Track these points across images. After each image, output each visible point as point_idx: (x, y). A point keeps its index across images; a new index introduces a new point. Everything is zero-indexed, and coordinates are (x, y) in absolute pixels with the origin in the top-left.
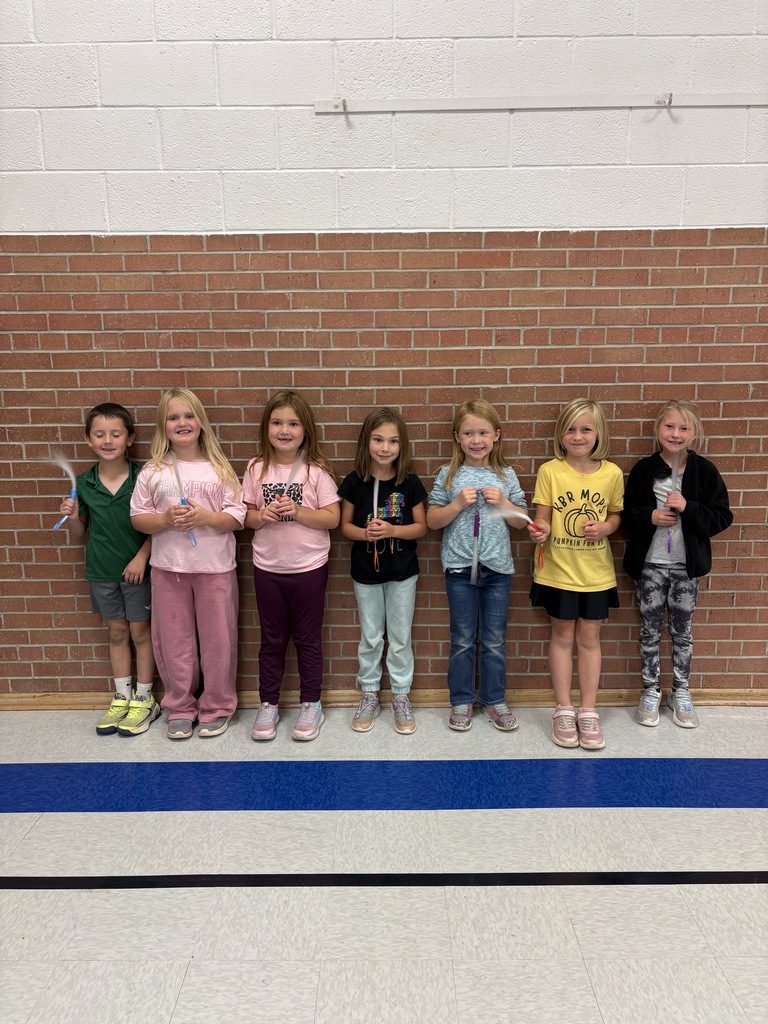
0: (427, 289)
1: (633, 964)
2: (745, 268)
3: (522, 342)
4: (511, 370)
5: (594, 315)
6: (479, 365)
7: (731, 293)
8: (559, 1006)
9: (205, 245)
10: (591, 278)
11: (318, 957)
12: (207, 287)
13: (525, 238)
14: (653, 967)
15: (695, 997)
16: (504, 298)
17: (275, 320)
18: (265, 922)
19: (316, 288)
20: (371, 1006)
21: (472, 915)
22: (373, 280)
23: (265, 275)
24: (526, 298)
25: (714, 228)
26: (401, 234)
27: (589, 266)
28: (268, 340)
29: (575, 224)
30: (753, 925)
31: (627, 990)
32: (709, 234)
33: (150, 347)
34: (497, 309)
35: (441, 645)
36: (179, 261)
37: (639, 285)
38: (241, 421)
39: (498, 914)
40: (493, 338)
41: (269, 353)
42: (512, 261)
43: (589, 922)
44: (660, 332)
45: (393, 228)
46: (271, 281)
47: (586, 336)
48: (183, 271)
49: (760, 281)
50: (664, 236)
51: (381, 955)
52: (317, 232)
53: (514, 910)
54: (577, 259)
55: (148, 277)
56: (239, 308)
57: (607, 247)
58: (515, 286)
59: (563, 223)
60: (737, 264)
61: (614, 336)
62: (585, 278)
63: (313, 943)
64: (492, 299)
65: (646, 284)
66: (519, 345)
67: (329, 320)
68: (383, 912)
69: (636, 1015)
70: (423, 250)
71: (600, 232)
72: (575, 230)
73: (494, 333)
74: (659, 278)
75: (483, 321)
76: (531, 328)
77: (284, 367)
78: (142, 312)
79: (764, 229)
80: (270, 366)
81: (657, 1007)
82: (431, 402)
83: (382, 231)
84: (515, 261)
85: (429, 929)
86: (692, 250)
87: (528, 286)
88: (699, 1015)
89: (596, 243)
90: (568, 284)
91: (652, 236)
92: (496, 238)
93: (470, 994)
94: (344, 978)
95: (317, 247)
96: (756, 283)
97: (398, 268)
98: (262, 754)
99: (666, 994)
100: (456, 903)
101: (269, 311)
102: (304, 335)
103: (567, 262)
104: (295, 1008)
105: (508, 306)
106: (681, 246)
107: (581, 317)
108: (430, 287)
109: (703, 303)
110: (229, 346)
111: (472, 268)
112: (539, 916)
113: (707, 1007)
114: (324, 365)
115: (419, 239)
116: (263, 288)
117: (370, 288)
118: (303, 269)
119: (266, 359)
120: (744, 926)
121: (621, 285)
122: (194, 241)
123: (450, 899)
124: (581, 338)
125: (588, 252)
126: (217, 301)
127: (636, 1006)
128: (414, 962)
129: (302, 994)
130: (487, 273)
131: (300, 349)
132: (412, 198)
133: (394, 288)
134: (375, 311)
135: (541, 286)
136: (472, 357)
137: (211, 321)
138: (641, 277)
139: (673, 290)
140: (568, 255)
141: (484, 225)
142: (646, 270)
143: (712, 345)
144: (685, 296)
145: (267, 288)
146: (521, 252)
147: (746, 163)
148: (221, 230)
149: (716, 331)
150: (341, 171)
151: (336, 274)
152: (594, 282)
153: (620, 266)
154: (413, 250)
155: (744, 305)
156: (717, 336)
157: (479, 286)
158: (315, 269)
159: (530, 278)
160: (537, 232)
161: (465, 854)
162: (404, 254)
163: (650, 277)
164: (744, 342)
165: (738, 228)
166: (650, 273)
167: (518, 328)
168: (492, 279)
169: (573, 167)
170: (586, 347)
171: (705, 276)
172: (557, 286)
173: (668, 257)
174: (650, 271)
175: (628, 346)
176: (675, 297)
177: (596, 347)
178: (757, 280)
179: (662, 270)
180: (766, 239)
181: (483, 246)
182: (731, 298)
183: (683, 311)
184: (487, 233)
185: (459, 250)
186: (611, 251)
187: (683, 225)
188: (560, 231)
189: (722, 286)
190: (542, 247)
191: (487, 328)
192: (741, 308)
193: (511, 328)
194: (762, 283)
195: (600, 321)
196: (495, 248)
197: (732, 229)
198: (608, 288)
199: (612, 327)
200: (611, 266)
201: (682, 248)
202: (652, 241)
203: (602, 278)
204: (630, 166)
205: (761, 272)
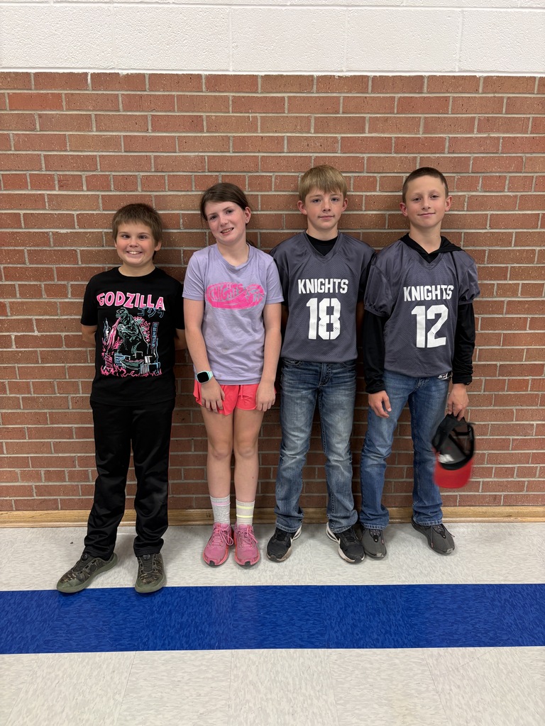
2: (297, 117)
3: (85, 188)
4: (78, 215)
5: (153, 161)
6: (45, 209)
7: (286, 142)
10: (146, 123)
13: (75, 80)
16: (61, 142)
24: (83, 143)
25: (263, 74)
27: (143, 111)
29: (125, 65)
32: (259, 80)
34: (55, 153)
35: (43, 473)
37: (195, 132)
40: (56, 182)
42: (64, 103)
47: (147, 182)
49: (312, 131)
50: (217, 81)
54: (132, 103)
57: (159, 91)
58: (71, 130)
59: (113, 65)
60: (289, 113)
61: (175, 183)
62: (140, 123)
64: (50, 143)
65: (202, 131)
66: (83, 190)
71: (151, 75)
72: (125, 72)
73: (56, 178)
74: (214, 126)
75: (44, 165)
76: (92, 173)
79: (312, 76)
84: (68, 103)
86: (244, 97)
87: (84, 131)
89: (147, 87)
90: (125, 130)
91: (204, 81)
92: (46, 79)
96: (309, 132)
103: (121, 106)
105: (66, 151)
106: (233, 92)
107: (140, 163)
109: (259, 152)
111: (24, 110)
121: (177, 131)
124: (143, 185)
125: (141, 96)
130: (40, 116)
135: (97, 131)
136: (37, 201)
138: (196, 124)
139: (228, 138)
140: (120, 99)
141: (31, 65)
142: (201, 116)
143: (270, 193)
144: (241, 144)
146: (72, 94)
147: (291, 5)
149: (273, 179)
152: (150, 128)
153: (174, 111)
155: (299, 155)
156: (275, 184)
157: (34, 129)
159: (84, 122)
160: (86, 74)
163: (205, 123)
165: (287, 76)
166: (205, 119)
167: (79, 173)
168: (46, 122)
169: (115, 5)
170: (149, 193)
171: (259, 124)
172: (112, 131)
173: (220, 104)
174: (204, 117)
175: (190, 193)
176: (231, 144)
177: (157, 193)
178: (310, 130)
179: (216, 116)
180: (315, 86)
181: (33, 87)
182: (286, 147)
183: (240, 159)
184: (36, 74)
185: (9, 91)
186: (163, 95)
187: (233, 71)
188: (110, 74)
189: (276, 135)
190: (93, 90)
191: (48, 173)
192: (296, 157)
193: (72, 173)
194: (315, 133)
195: (160, 167)
196: (46, 89)
197: (281, 76)
198: (165, 134)
199: (171, 174)
200: (165, 111)
201: (234, 94)
202: (204, 86)
203: (158, 124)
204: (174, 6)
205: (313, 121)
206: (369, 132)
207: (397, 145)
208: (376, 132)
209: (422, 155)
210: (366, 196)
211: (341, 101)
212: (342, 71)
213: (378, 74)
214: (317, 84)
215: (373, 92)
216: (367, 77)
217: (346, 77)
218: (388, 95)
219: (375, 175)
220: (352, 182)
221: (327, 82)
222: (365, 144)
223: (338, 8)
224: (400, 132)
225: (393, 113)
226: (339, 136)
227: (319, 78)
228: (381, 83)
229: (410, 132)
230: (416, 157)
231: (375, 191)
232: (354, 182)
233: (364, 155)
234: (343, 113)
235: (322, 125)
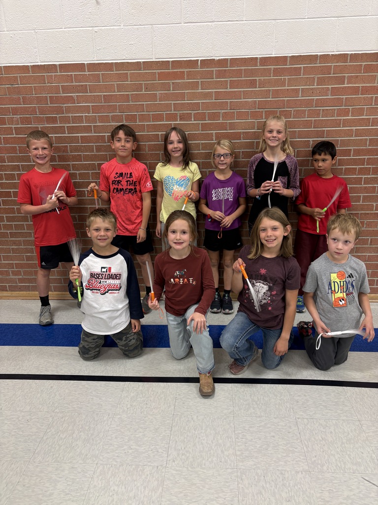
0: (143, 92)
1: (195, 417)
2: (307, 77)
3: (193, 120)
5: (229, 104)
7: (300, 91)
8: (153, 435)
9: (31, 70)
10: (227, 84)
11: (56, 411)
12: (34, 93)
13: (192, 63)
14: (203, 419)
15: (216, 433)
16: (182, 96)
17: (68, 110)
18: (39, 395)
19: (88, 93)
20: (70, 432)
21: (132, 395)
22: (116, 88)
23: (61, 86)
24: (194, 96)
25: (291, 55)
26: (128, 62)
27: (226, 78)
28: (65, 120)
29: (218, 55)
30: (258, 403)
31: (186, 428)
32: (288, 59)
33: (9, 124)
34: (179, 102)
36: (19, 79)
37: (252, 88)
38: (56, 162)
39: (144, 395)
40: (178, 117)
41: (67, 127)
42: (186, 76)
43: (183, 399)
44: (264, 113)
45: (124, 59)
46: (65, 90)
47: (225, 116)
48: (21, 84)
49: (316, 84)
50: (265, 61)
51: (84, 411)
52: (86, 63)
53: (152, 393)
54: (220, 74)
55: (4, 88)
56: (50, 104)
57: (235, 67)
58: (188, 90)
59: (212, 55)
60: (303, 75)
61: (240, 116)
62: (224, 85)
63: (56, 405)
64: (177, 97)
65: (256, 87)
66: (192, 121)
67: (95, 109)
68: (93, 392)
69: (185, 440)
70: (140, 71)
71: (231, 59)
72: (218, 58)
73: (178, 115)
74: (262, 84)
75: (173, 108)
76: (197, 112)
77: (75, 134)
78: (3, 106)
79: (317, 55)
80: (68, 134)
81: (196, 437)
82: (149, 151)
83: (119, 61)
84: (187, 76)
85: (110, 400)
86: (279, 68)
87: (195, 90)
88: (214, 441)
89: (229, 65)
90: (215, 88)
91: (258, 61)
92: (177, 64)
93: (115, 428)
94: (63, 420)
95: (87, 71)
97: (128, 81)
98: (69, 321)
99: (203, 431)
100: (128, 389)
101: (66, 105)
102: (84, 117)
103: (214, 76)
104: (37, 432)
105: (184, 100)
107: (222, 106)
108: (145, 91)
109: (286, 97)
110: (48, 124)
111: (165, 80)
112: (162, 396)
113: (219, 438)
114: (95, 132)
115: (137, 65)
116: (61, 93)
117: (115, 92)
118: (80, 82)
119: (66, 130)
120: (254, 403)
121: (243, 88)
122: (25, 69)
123: (126, 388)
124: (223, 117)
125: (225, 70)
126: (39, 100)
127: (187, 436)
128: (97, 414)
129: (42, 426)
130: (173, 83)
131: (82, 125)
132: (132, 43)
133: (127, 92)
134: (118, 104)
135: (201, 89)
137: (37, 110)
138: (253, 84)
139: (270, 90)
140: (214, 72)
141: (171, 57)
142: (256, 79)
143: (290, 119)
144: (276, 93)
145: (63, 93)
146: (190, 71)
147: (308, 18)
148: (38, 62)
149: (292, 112)
150: (95, 28)
151: (97, 85)
152: (229, 87)
153: (242, 78)
154: (135, 72)
155: (307, 98)
156: (293, 115)
157: (170, 90)
158: (86, 82)
159: (195, 85)
160: (198, 60)
161: (142, 368)
162: (131, 73)
163: (258, 83)
164: (307, 118)
165: (304, 55)
166: (258, 81)
167: (190, 112)
168: (176, 87)
169: (216, 23)
170: (226, 121)
171: (287, 82)
172: (209, 89)
173: (267, 72)
174: (258, 80)
175: (247, 121)
176: (271, 94)
177: (231, 121)
178: (314, 84)
179: (264, 79)
180: (318, 60)
181: (170, 68)
182: (300, 94)
183: (275, 101)
184: (173, 61)
185: (158, 71)
186: (237, 69)
187: (275, 54)
188: (210, 59)
189: (296, 88)
190: (201, 68)
191: (175, 112)
192: (306, 99)
193: (187, 112)
194: (317, 85)
195: (233, 107)
196: (177, 69)
197: (300, 56)
198: (236, 90)
199: (238, 111)
200: (237, 78)
201: (274, 67)
202: (258, 63)
203: (233, 84)
204: (246, 22)
205: (316, 79)
206: (347, 84)
207: (362, 90)
208: (351, 84)
209: (376, 96)
210: (343, 119)
211: (333, 67)
212: (334, 52)
213: (353, 53)
214: (320, 59)
215: (350, 62)
216: (348, 54)
217: (336, 55)
218: (359, 64)
219: (349, 107)
220: (336, 112)
221: (325, 58)
222: (344, 91)
223: (333, 18)
224: (364, 83)
225: (361, 73)
226: (330, 87)
227: (321, 55)
228: (355, 57)
229: (370, 83)
230: (373, 97)
231: (348, 116)
232: (337, 112)
233: (344, 97)
234: (333, 74)
235: (321, 81)
